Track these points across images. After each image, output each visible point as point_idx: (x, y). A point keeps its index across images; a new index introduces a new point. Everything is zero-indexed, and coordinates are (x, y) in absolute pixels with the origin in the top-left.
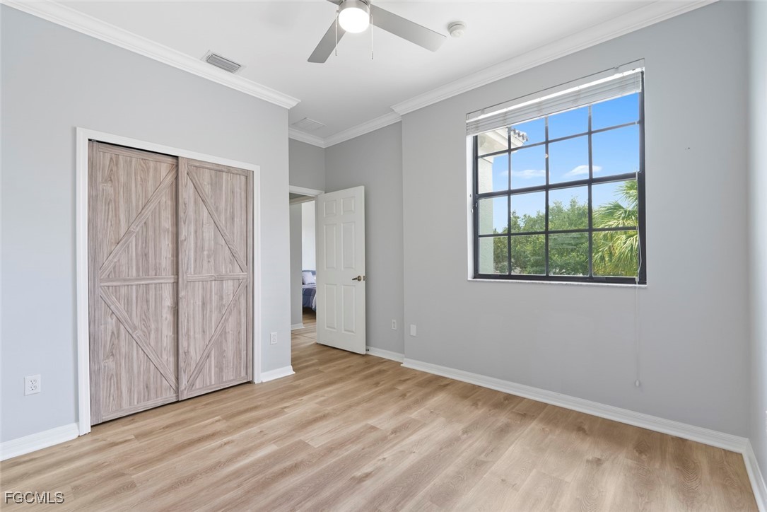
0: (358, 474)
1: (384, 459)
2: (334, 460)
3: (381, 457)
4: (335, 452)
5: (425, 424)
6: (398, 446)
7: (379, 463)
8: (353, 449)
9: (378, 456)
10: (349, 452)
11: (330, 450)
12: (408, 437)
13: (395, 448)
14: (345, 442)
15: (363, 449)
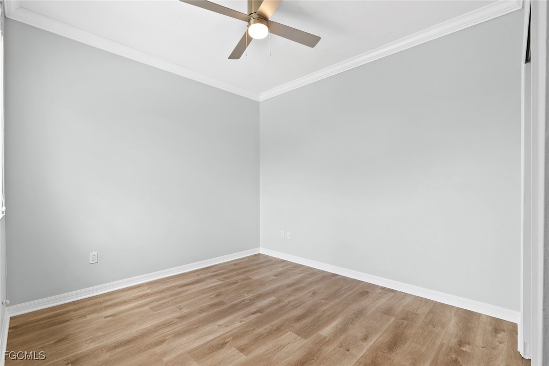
0: (258, 314)
1: (240, 322)
2: (274, 322)
3: (243, 323)
4: (274, 328)
5: (188, 353)
6: (227, 330)
7: (245, 319)
8: (261, 330)
9: (244, 324)
10: (264, 328)
11: (278, 330)
12: (215, 338)
13: (230, 329)
14: (268, 335)
15: (254, 329)
